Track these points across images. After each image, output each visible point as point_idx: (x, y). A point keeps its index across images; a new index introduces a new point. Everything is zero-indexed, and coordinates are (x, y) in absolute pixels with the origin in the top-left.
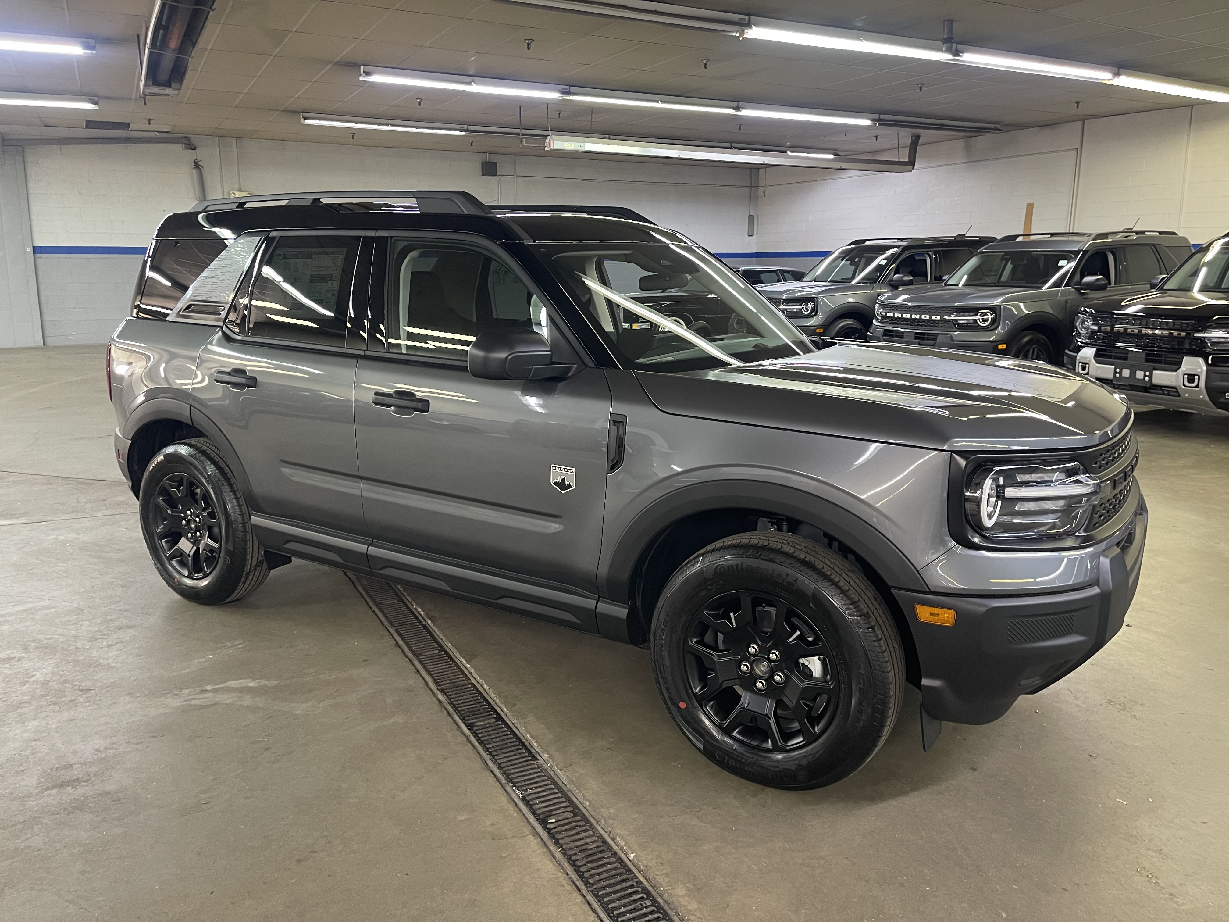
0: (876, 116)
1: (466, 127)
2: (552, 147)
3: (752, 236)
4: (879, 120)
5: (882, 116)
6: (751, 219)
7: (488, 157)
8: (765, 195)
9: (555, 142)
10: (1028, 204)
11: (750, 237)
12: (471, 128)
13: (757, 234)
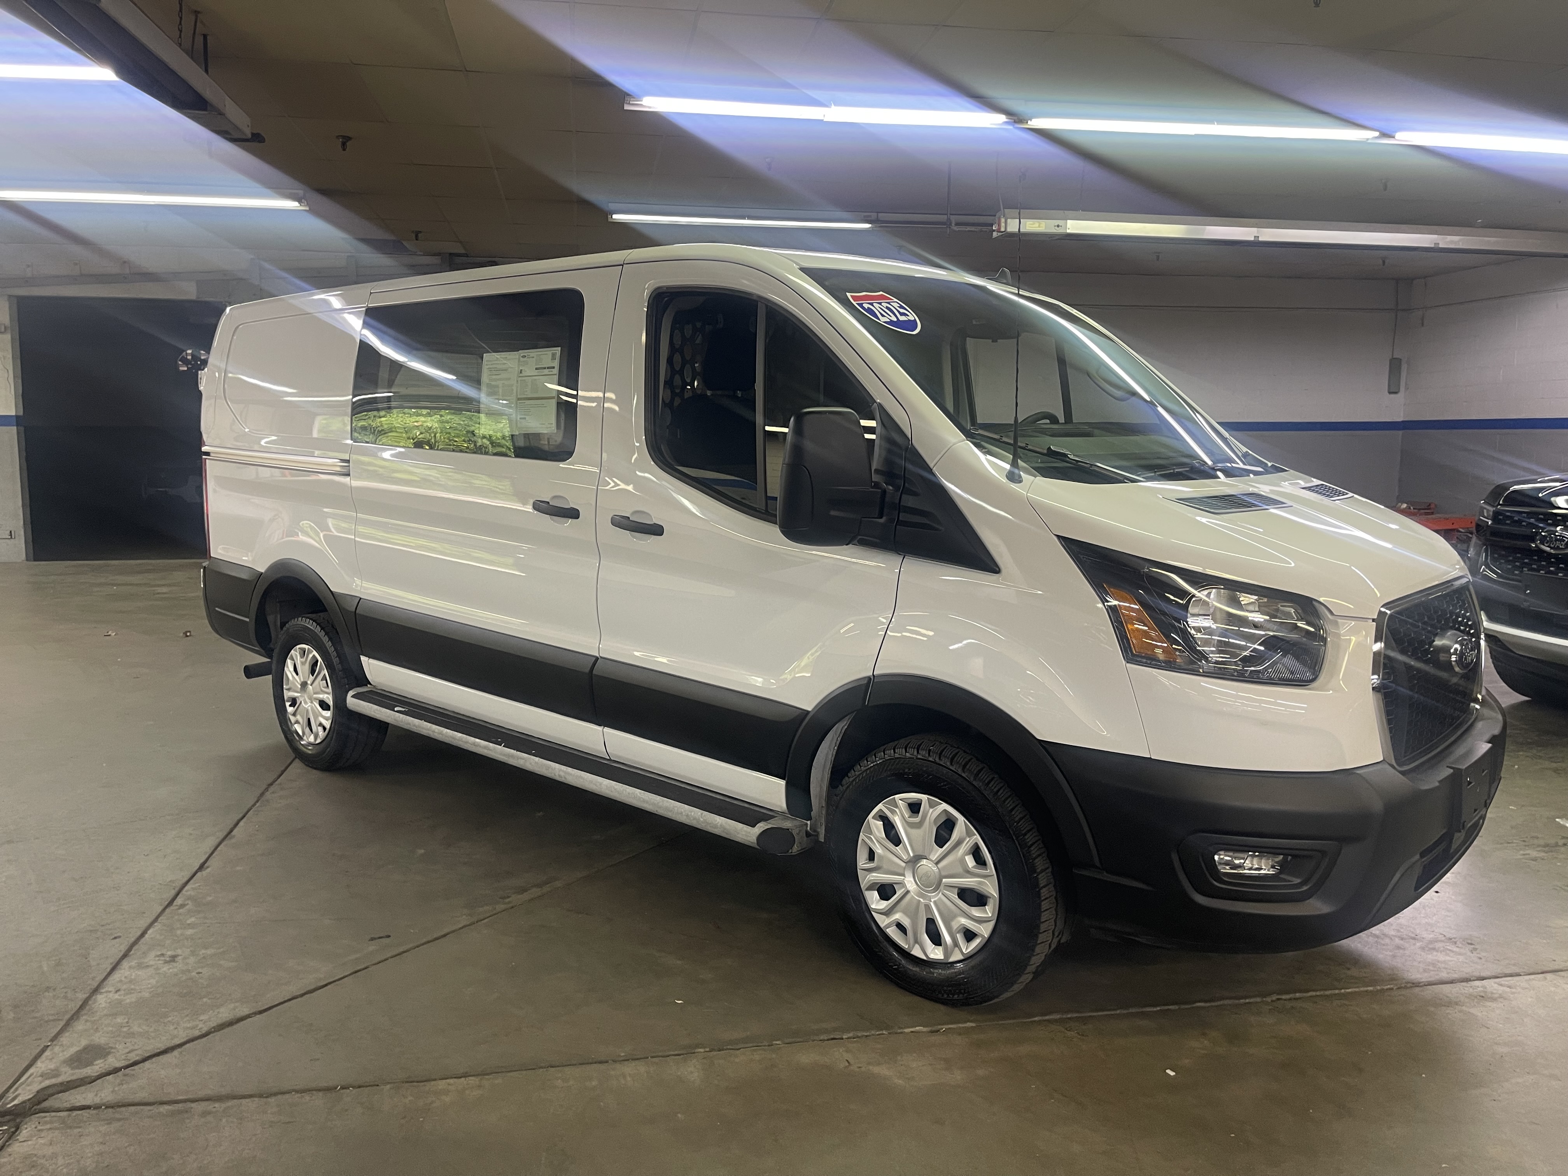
1: (874, 216)
2: (1003, 229)
3: (1396, 393)
6: (1395, 366)
8: (1423, 325)
9: (1009, 220)
11: (1393, 396)
12: (882, 216)
13: (1407, 389)
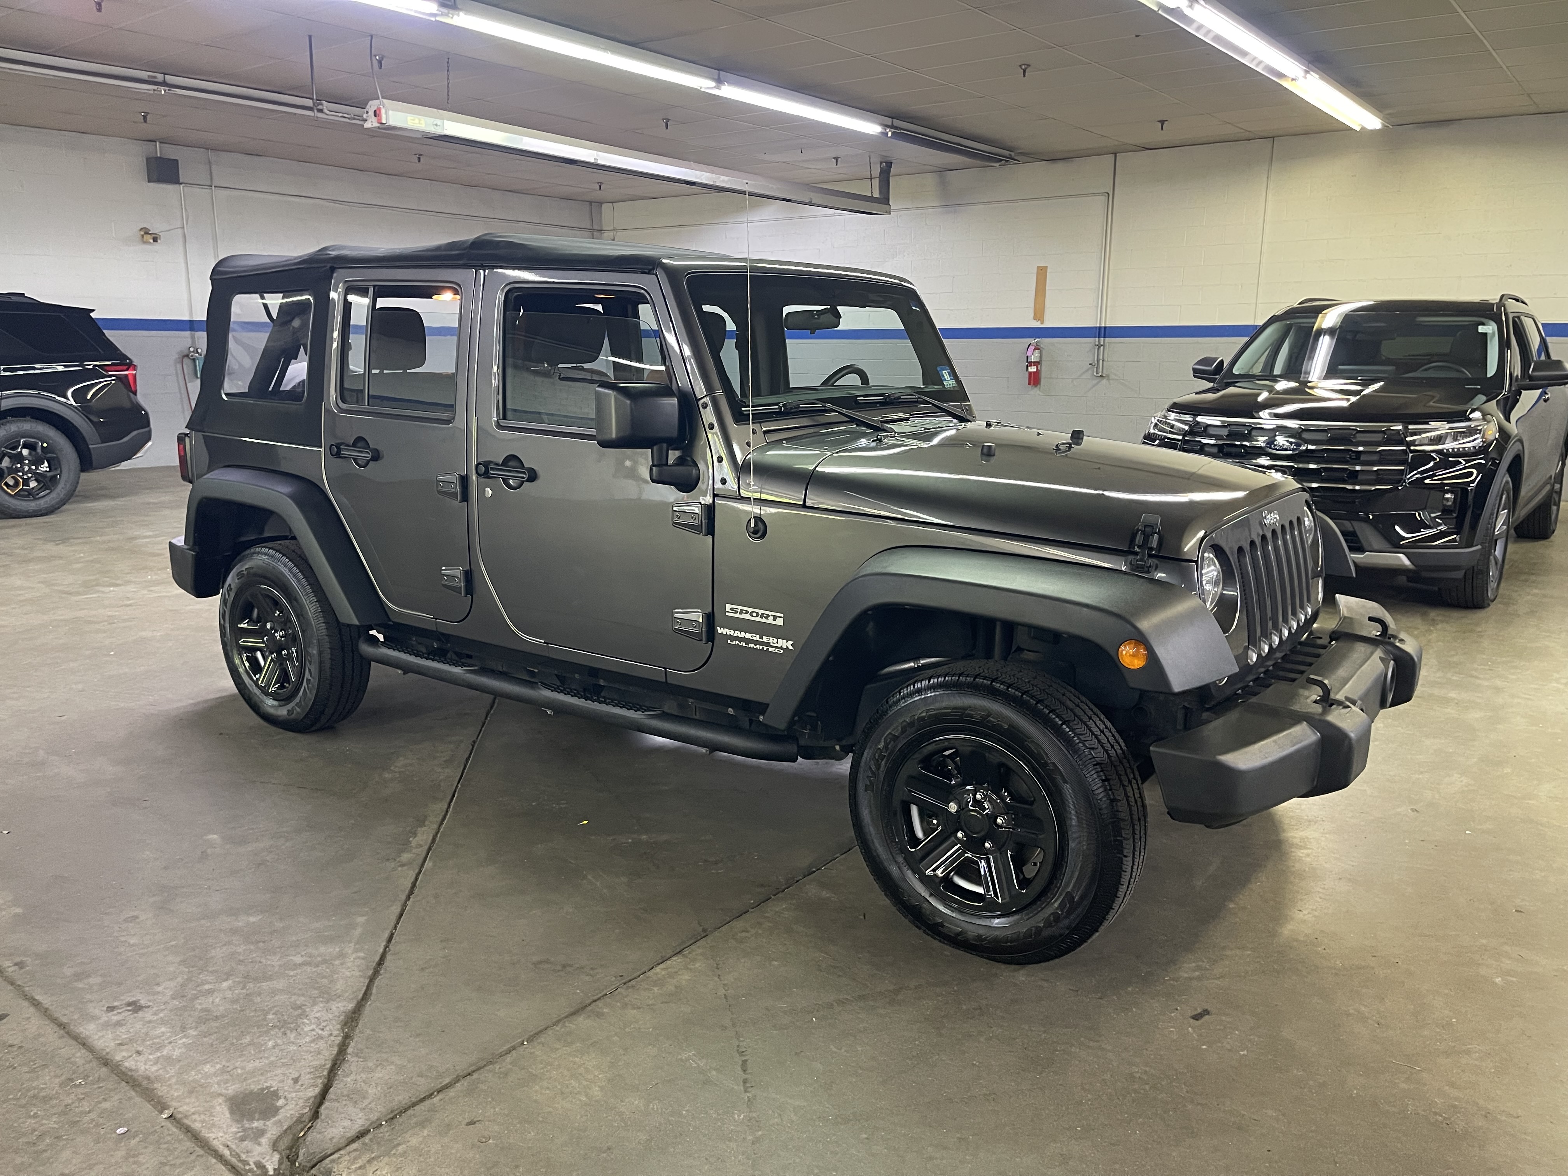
0: (889, 121)
2: (384, 122)
4: (892, 127)
5: (897, 123)
7: (159, 150)
9: (391, 112)
10: (1038, 267)
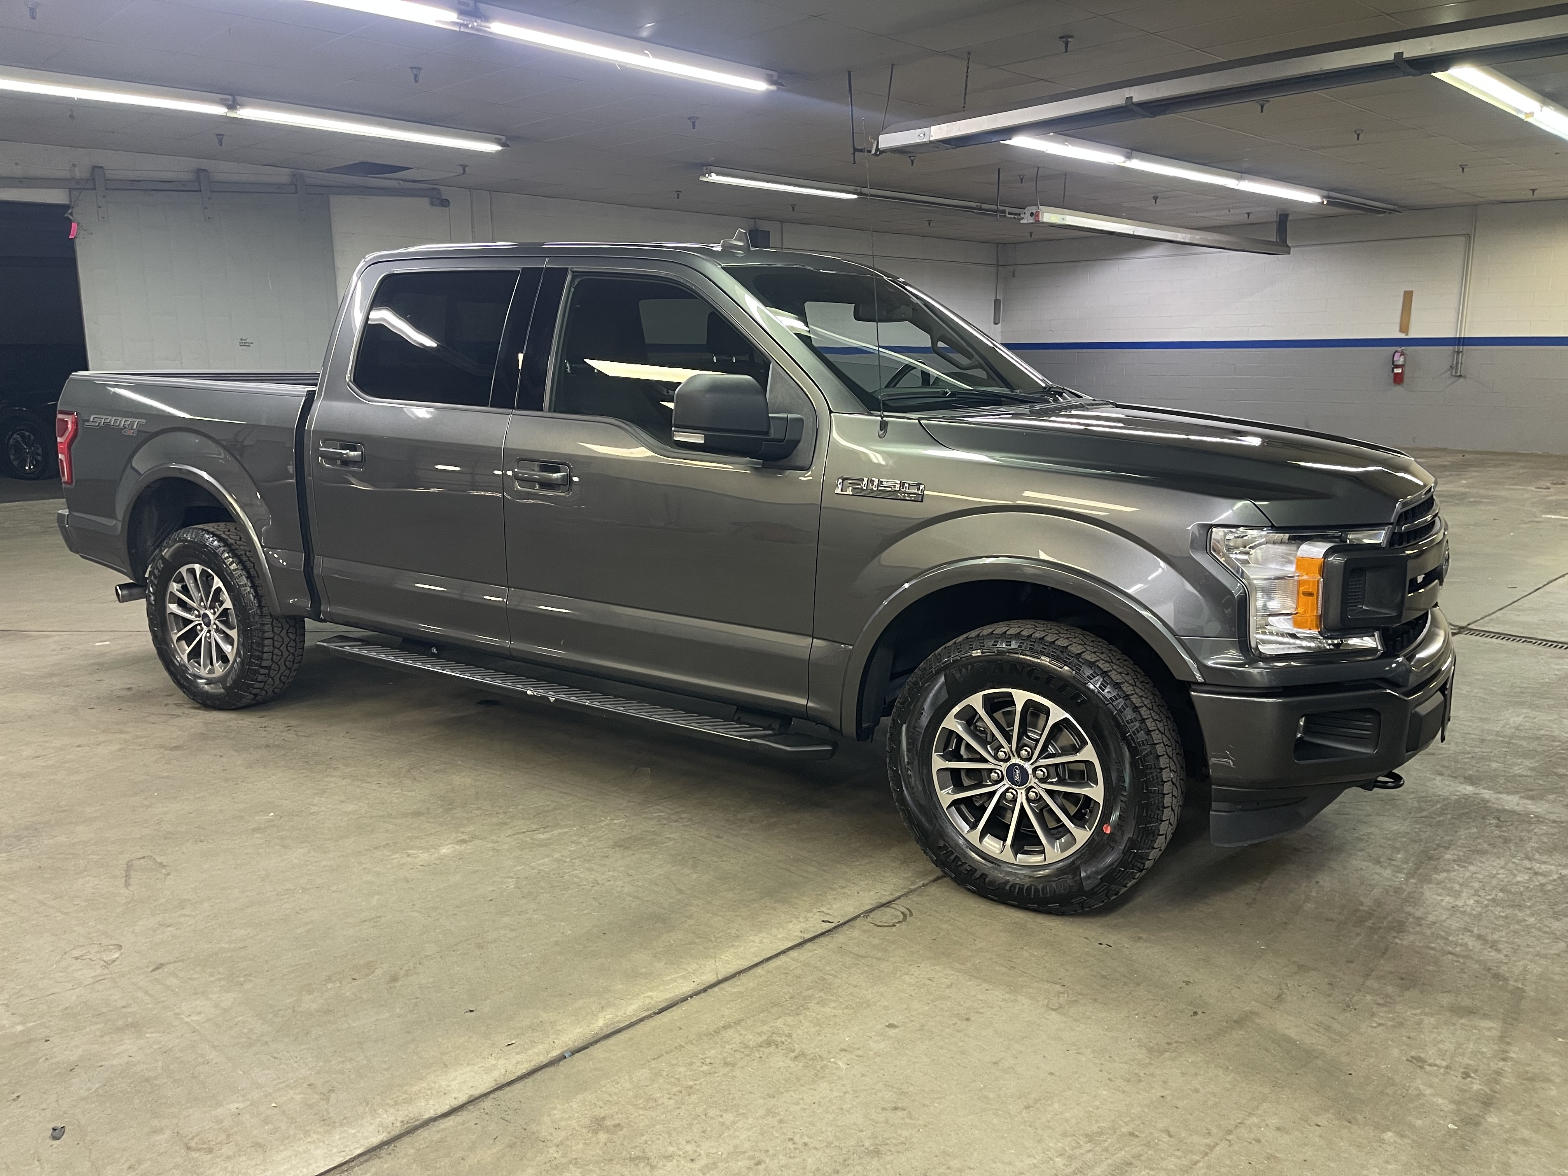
0: (1325, 193)
3: (997, 323)
4: (1327, 197)
5: (1331, 194)
6: (997, 302)
7: (756, 224)
8: (1014, 276)
13: (1003, 321)
